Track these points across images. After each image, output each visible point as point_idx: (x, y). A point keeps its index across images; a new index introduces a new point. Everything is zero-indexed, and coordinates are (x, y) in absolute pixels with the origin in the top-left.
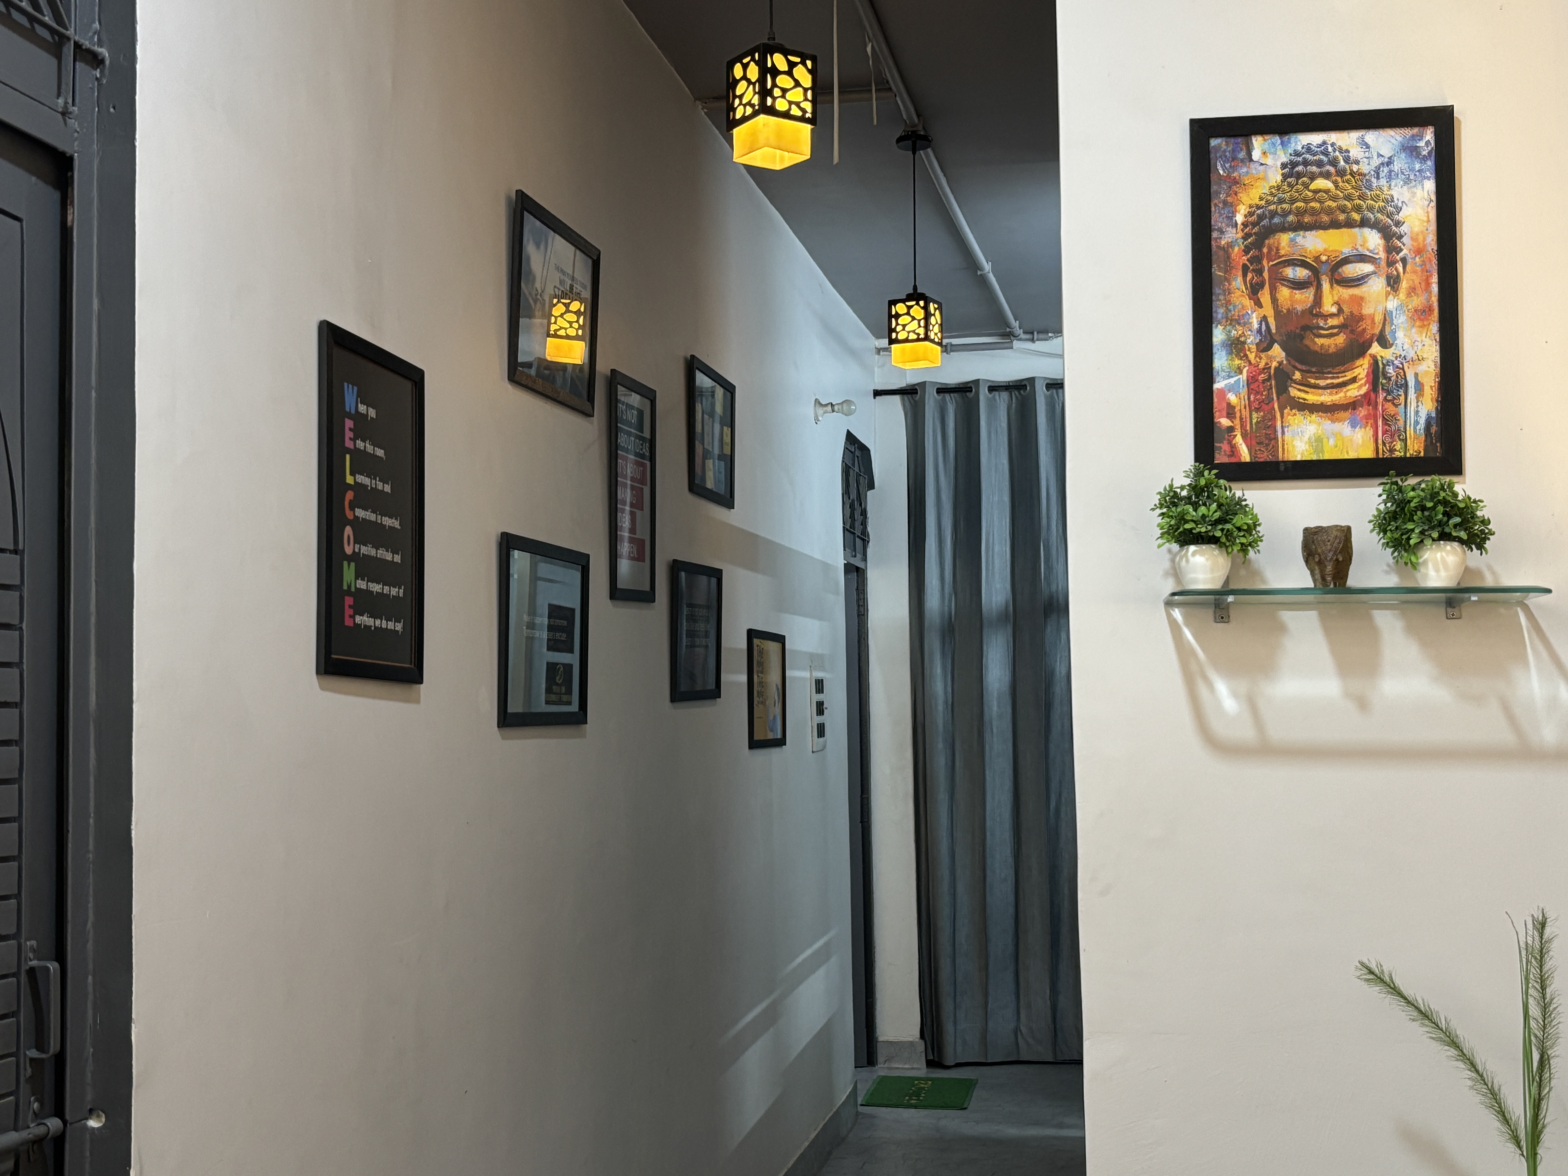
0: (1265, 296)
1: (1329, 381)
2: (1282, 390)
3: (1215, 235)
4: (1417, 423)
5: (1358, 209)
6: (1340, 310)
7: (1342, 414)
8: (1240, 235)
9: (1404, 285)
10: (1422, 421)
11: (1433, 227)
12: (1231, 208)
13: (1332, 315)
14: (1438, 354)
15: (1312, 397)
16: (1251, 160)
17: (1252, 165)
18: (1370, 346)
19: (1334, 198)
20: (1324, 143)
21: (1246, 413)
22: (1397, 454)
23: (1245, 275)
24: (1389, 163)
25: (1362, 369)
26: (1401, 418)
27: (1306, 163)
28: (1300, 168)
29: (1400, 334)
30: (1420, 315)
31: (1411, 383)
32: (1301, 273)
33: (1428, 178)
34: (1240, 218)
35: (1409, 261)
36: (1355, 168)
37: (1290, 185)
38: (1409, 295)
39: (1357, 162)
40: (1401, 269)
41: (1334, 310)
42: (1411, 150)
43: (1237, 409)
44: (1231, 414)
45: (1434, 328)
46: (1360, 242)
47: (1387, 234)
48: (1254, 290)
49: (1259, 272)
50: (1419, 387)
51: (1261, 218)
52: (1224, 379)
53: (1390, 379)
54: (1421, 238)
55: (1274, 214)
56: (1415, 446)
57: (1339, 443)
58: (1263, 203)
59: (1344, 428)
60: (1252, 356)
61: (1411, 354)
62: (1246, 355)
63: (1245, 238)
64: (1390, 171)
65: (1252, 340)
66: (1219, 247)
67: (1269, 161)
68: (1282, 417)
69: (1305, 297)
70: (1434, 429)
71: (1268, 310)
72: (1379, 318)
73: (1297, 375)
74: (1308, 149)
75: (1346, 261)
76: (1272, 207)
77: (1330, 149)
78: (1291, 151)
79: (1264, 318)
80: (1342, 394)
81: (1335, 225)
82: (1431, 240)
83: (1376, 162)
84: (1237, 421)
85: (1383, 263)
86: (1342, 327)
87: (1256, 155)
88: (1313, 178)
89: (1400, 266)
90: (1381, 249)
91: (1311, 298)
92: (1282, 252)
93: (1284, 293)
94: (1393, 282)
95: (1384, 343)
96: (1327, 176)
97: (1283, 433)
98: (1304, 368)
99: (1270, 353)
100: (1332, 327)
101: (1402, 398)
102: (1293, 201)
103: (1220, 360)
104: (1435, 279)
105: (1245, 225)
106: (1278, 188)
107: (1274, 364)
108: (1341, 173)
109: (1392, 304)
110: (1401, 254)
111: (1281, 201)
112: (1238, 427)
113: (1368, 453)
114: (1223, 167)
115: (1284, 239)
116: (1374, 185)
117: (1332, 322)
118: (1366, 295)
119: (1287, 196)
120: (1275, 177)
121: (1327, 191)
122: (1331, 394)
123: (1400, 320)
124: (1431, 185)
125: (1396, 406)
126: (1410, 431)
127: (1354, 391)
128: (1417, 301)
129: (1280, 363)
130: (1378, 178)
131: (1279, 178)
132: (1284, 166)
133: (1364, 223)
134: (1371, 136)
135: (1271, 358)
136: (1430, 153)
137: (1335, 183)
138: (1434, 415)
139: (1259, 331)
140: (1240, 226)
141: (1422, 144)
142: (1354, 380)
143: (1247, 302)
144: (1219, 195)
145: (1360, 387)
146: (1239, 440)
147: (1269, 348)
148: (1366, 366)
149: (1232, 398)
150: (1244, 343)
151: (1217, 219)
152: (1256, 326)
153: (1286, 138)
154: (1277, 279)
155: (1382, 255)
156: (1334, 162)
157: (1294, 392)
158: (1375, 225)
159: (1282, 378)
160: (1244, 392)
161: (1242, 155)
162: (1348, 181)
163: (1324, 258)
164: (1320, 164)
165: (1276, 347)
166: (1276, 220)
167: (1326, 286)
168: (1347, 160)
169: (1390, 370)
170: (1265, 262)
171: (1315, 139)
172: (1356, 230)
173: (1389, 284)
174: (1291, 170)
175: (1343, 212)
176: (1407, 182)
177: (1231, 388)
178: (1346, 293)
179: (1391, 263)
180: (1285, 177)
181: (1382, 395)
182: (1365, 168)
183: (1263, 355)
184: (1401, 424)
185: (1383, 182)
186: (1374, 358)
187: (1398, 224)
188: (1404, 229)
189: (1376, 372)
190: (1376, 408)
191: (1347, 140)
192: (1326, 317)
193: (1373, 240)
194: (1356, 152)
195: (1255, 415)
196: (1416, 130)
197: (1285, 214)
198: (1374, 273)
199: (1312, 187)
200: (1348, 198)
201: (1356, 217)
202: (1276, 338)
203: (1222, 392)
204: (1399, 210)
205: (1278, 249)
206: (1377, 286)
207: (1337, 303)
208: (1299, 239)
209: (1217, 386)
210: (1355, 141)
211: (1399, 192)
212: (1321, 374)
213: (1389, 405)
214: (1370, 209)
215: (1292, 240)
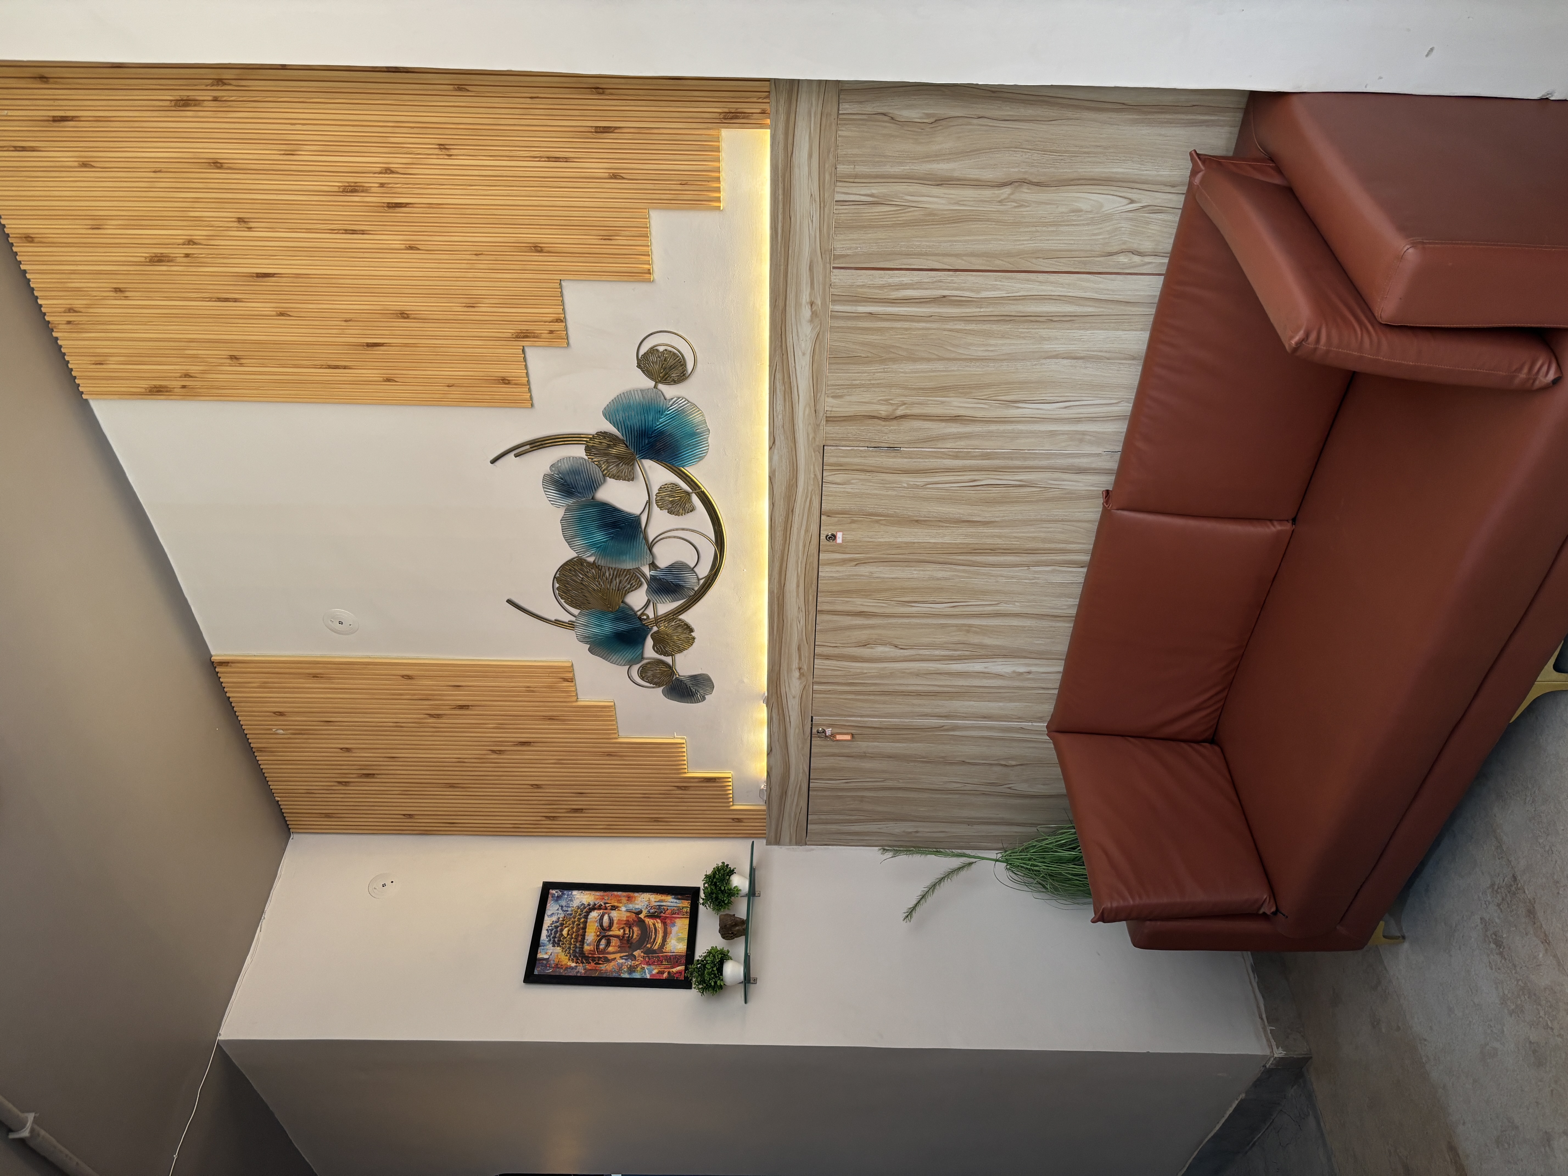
0: (611, 957)
1: (653, 934)
2: (654, 952)
3: (579, 975)
4: (676, 903)
5: (579, 919)
6: (623, 928)
7: (669, 930)
8: (581, 965)
9: (616, 904)
10: (675, 901)
11: (593, 893)
12: (568, 968)
13: (624, 931)
14: (648, 894)
15: (659, 940)
16: (548, 958)
17: (550, 959)
18: (641, 918)
19: (573, 928)
20: (547, 930)
21: (663, 967)
22: (689, 910)
23: (600, 964)
24: (562, 907)
25: (650, 922)
26: (673, 908)
27: (554, 937)
28: (556, 940)
29: (637, 907)
30: (629, 899)
31: (659, 904)
32: (603, 942)
33: (572, 893)
34: (573, 965)
35: (606, 901)
36: (561, 919)
37: (562, 944)
38: (621, 903)
39: (559, 918)
40: (609, 905)
41: (622, 931)
42: (559, 898)
43: (660, 970)
44: (662, 973)
45: (636, 894)
46: (594, 920)
47: (593, 908)
48: (607, 961)
49: (600, 958)
50: (660, 901)
51: (575, 956)
52: (646, 974)
53: (655, 912)
54: (597, 897)
55: (574, 951)
56: (686, 904)
57: (681, 931)
58: (568, 955)
59: (674, 930)
60: (637, 963)
61: (647, 903)
62: (636, 965)
63: (583, 963)
64: (566, 906)
65: (629, 963)
66: (585, 974)
67: (550, 952)
68: (665, 952)
69: (615, 942)
70: (679, 897)
71: (618, 956)
72: (628, 914)
73: (649, 946)
74: (548, 936)
75: (601, 925)
76: (571, 951)
77: (550, 928)
78: (548, 943)
79: (621, 957)
80: (660, 929)
81: (584, 928)
82: (598, 893)
83: (560, 911)
84: (666, 970)
85: (605, 911)
86: (630, 928)
87: (546, 956)
88: (562, 935)
89: (607, 905)
90: (598, 911)
91: (615, 939)
92: (593, 949)
93: (610, 949)
94: (614, 908)
95: (641, 912)
96: (562, 930)
97: (673, 952)
98: (646, 943)
99: (637, 956)
100: (630, 931)
101: (664, 907)
102: (571, 944)
103: (637, 975)
104: (616, 893)
105: (577, 963)
106: (563, 948)
107: (642, 954)
108: (562, 924)
109: (624, 909)
110: (603, 904)
111: (570, 948)
112: (668, 970)
113: (687, 921)
114: (548, 970)
115: (586, 948)
116: (570, 912)
117: (627, 932)
118: (618, 918)
119: (567, 946)
120: (558, 949)
121: (569, 931)
122: (659, 933)
123: (631, 906)
124: (575, 892)
125: (668, 910)
126: (678, 905)
127: (659, 925)
128: (624, 900)
129: (642, 952)
130: (567, 911)
131: (559, 948)
132: (554, 946)
133: (586, 917)
134: (548, 912)
135: (639, 956)
136: (561, 891)
137: (566, 927)
138: (673, 896)
139: (625, 959)
140: (577, 965)
141: (556, 894)
142: (654, 925)
143: (612, 963)
144: (562, 972)
145: (657, 922)
146: (674, 970)
147: (635, 956)
148: (649, 920)
149: (655, 972)
150: (631, 966)
151: (573, 973)
152: (624, 961)
153: (541, 944)
154: (604, 951)
155: (602, 911)
156: (556, 927)
157: (656, 947)
158: (588, 913)
159: (649, 952)
160: (653, 967)
161: (544, 962)
162: (566, 922)
163: (598, 933)
164: (556, 932)
165: (634, 953)
166: (578, 950)
167: (611, 933)
168: (557, 922)
169: (652, 911)
170: (595, 956)
171: (544, 933)
172: (589, 920)
173: (615, 910)
174: (555, 944)
175: (579, 925)
176: (571, 900)
177: (650, 972)
178: (615, 926)
179: (606, 908)
180: (559, 945)
181: (662, 914)
182: (562, 916)
183: (637, 959)
184: (675, 908)
185: (569, 909)
186: (645, 917)
187: (589, 905)
188: (592, 903)
189: (651, 916)
190: (667, 917)
191: (547, 922)
192: (624, 934)
193: (594, 914)
194: (554, 918)
195: (664, 963)
196: (550, 896)
197: (576, 947)
198: (609, 914)
199: (566, 936)
200: (573, 922)
201: (582, 920)
202: (631, 952)
203: (651, 976)
204: (583, 904)
205: (591, 951)
206: (614, 914)
207: (619, 930)
208: (588, 942)
209: (648, 977)
210: (549, 919)
211: (576, 904)
212: (650, 937)
213: (667, 912)
214: (580, 915)
215: (588, 945)
